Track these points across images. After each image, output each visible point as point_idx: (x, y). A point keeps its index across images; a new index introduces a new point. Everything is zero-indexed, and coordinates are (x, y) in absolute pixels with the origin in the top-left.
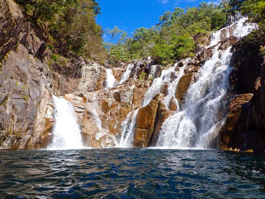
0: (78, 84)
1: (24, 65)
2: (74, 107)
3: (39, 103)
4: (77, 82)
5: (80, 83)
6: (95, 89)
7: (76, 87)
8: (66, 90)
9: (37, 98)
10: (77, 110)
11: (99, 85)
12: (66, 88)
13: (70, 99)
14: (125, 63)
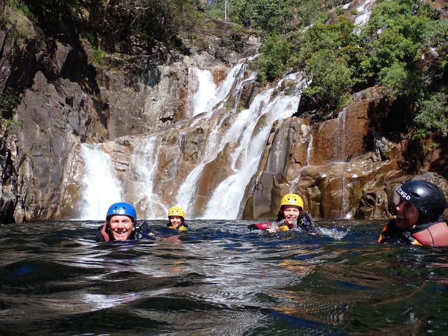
0: (143, 105)
1: (42, 106)
2: (113, 163)
3: (65, 159)
4: (141, 102)
5: (147, 104)
6: (175, 113)
7: (140, 112)
8: (120, 119)
9: (63, 153)
10: (119, 168)
11: (183, 105)
12: (121, 116)
13: (109, 151)
14: (260, 38)
